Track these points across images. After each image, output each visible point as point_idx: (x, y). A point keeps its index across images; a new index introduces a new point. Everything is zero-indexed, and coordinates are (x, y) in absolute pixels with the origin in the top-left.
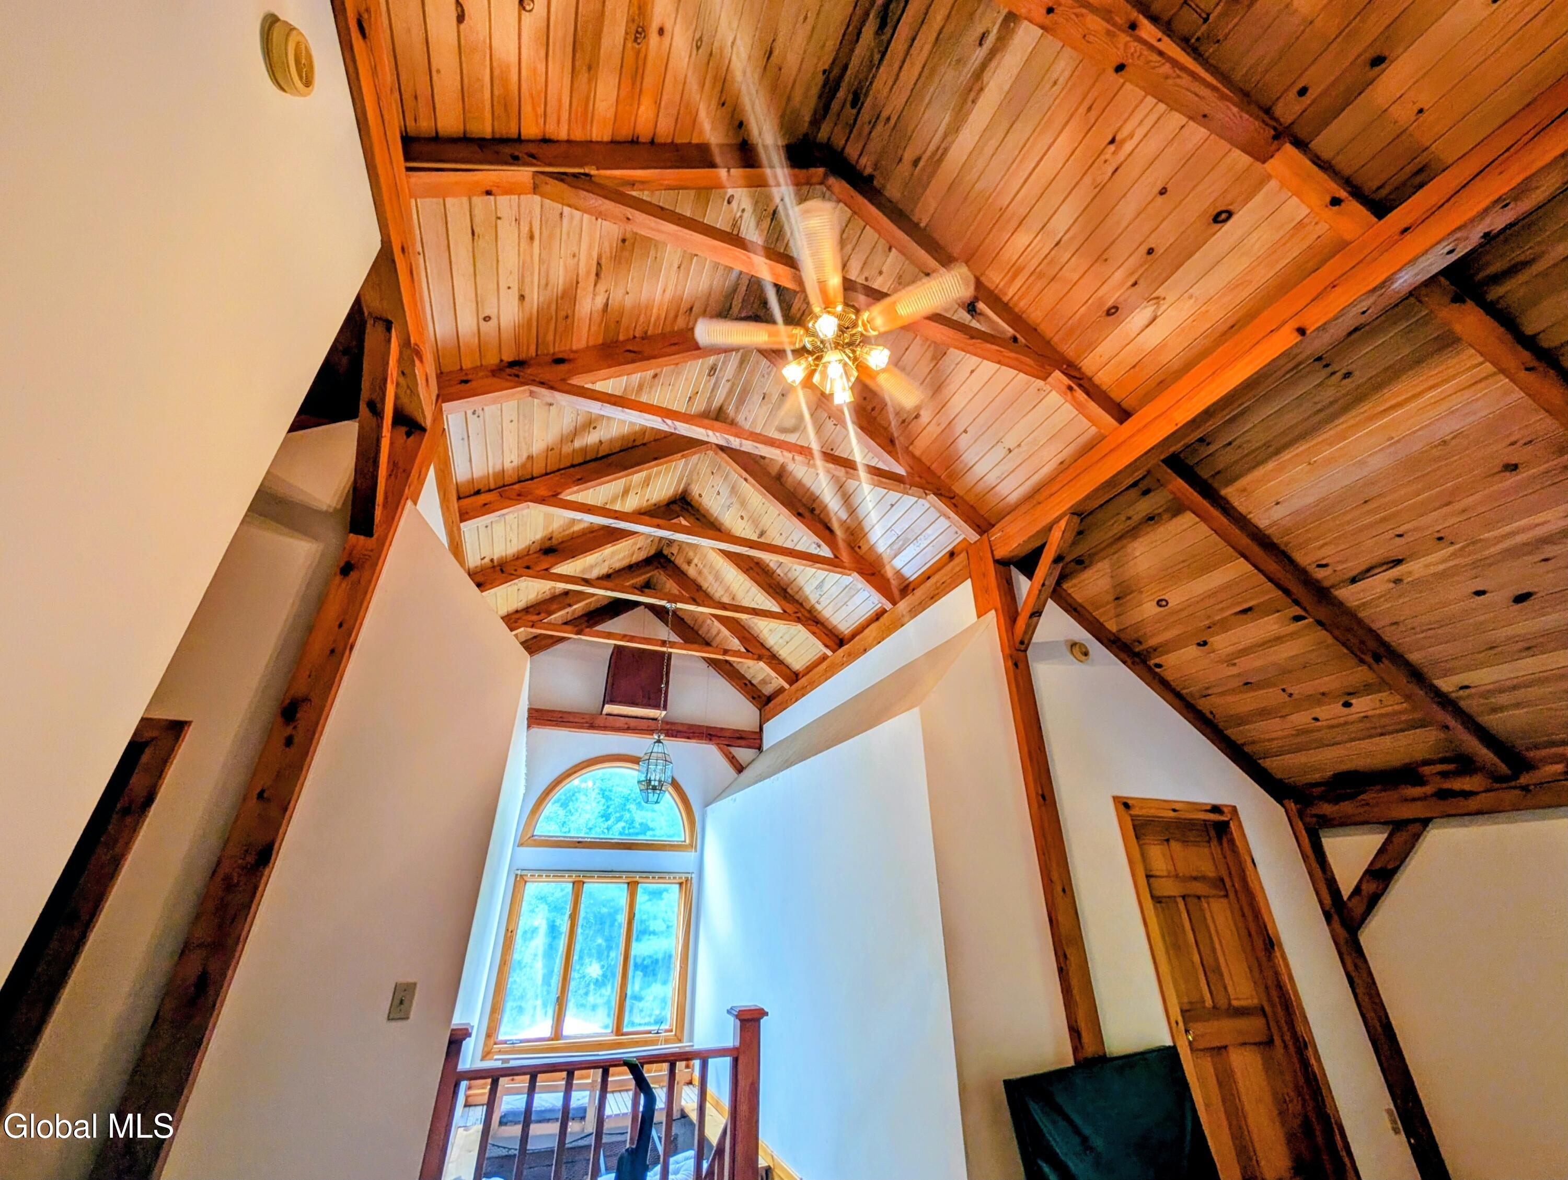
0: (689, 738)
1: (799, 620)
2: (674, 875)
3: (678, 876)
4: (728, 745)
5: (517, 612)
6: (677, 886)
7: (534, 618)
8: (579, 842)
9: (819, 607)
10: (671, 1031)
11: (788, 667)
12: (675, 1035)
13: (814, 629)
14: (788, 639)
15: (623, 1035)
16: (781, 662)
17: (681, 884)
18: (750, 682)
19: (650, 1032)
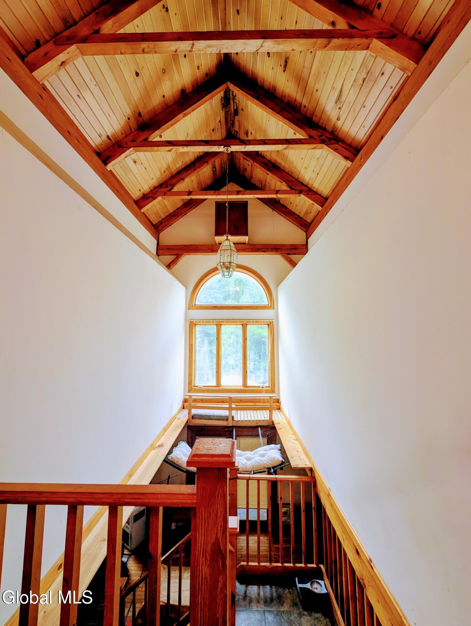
0: (264, 252)
1: (323, 142)
2: (264, 320)
3: (265, 321)
4: (288, 254)
5: (155, 188)
6: (267, 326)
7: (165, 190)
8: (215, 307)
9: (339, 124)
10: (270, 387)
11: (320, 195)
12: (271, 389)
13: (336, 146)
14: (318, 171)
15: (247, 387)
16: (316, 193)
17: (268, 325)
18: (299, 216)
19: (259, 387)
